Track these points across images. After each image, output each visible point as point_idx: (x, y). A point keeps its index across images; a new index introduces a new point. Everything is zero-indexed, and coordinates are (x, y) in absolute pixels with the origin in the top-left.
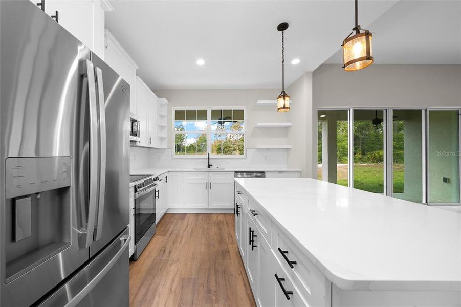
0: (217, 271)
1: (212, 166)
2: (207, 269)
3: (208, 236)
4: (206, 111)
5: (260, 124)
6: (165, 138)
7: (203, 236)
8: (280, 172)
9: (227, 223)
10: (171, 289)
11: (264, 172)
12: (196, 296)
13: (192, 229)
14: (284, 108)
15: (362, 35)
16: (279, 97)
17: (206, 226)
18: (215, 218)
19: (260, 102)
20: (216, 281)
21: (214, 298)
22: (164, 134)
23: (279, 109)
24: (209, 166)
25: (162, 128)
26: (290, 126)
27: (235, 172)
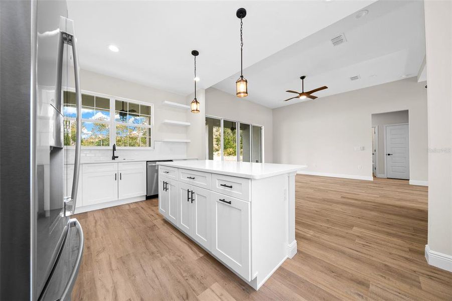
0: (151, 240)
1: (117, 157)
2: (141, 242)
3: (128, 222)
4: (108, 99)
5: (167, 121)
7: (122, 223)
9: (142, 208)
10: (112, 270)
11: (172, 161)
12: (142, 261)
13: (105, 222)
14: (197, 110)
15: (244, 81)
16: (193, 102)
17: (121, 216)
18: (127, 207)
19: (166, 102)
20: (155, 246)
21: (159, 255)
23: (193, 110)
24: (114, 158)
26: (189, 126)
27: (147, 162)
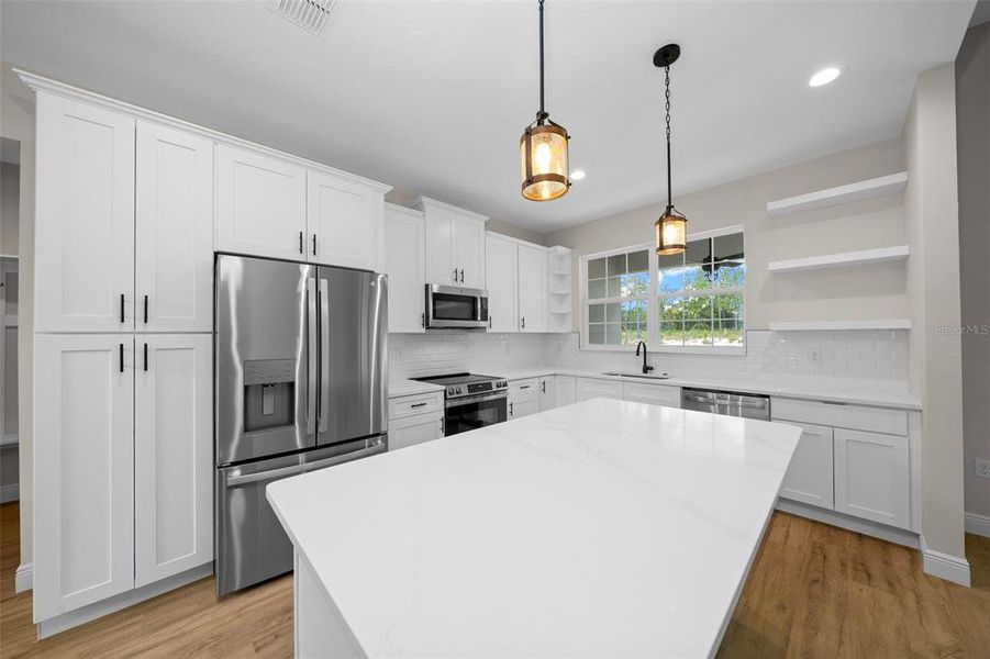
1: (652, 369)
4: (645, 253)
5: (774, 266)
6: (567, 314)
8: (825, 402)
11: (768, 397)
22: (566, 308)
24: (646, 369)
25: (561, 297)
27: (683, 388)
